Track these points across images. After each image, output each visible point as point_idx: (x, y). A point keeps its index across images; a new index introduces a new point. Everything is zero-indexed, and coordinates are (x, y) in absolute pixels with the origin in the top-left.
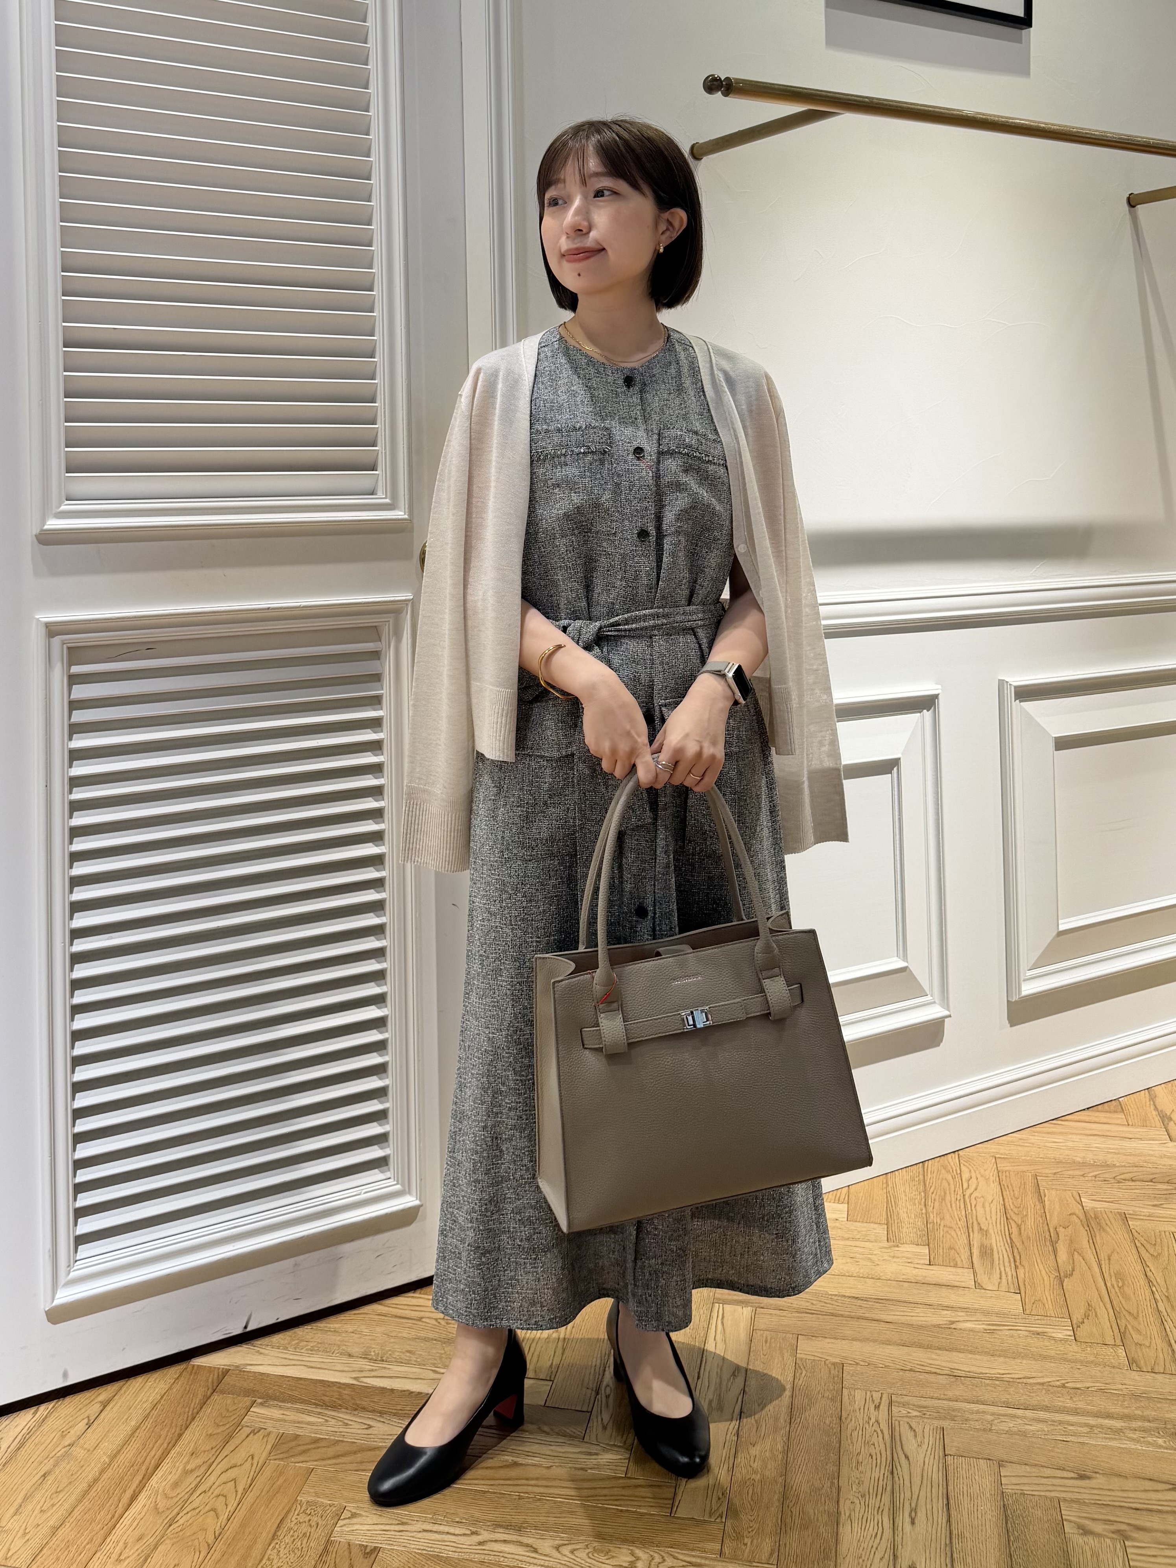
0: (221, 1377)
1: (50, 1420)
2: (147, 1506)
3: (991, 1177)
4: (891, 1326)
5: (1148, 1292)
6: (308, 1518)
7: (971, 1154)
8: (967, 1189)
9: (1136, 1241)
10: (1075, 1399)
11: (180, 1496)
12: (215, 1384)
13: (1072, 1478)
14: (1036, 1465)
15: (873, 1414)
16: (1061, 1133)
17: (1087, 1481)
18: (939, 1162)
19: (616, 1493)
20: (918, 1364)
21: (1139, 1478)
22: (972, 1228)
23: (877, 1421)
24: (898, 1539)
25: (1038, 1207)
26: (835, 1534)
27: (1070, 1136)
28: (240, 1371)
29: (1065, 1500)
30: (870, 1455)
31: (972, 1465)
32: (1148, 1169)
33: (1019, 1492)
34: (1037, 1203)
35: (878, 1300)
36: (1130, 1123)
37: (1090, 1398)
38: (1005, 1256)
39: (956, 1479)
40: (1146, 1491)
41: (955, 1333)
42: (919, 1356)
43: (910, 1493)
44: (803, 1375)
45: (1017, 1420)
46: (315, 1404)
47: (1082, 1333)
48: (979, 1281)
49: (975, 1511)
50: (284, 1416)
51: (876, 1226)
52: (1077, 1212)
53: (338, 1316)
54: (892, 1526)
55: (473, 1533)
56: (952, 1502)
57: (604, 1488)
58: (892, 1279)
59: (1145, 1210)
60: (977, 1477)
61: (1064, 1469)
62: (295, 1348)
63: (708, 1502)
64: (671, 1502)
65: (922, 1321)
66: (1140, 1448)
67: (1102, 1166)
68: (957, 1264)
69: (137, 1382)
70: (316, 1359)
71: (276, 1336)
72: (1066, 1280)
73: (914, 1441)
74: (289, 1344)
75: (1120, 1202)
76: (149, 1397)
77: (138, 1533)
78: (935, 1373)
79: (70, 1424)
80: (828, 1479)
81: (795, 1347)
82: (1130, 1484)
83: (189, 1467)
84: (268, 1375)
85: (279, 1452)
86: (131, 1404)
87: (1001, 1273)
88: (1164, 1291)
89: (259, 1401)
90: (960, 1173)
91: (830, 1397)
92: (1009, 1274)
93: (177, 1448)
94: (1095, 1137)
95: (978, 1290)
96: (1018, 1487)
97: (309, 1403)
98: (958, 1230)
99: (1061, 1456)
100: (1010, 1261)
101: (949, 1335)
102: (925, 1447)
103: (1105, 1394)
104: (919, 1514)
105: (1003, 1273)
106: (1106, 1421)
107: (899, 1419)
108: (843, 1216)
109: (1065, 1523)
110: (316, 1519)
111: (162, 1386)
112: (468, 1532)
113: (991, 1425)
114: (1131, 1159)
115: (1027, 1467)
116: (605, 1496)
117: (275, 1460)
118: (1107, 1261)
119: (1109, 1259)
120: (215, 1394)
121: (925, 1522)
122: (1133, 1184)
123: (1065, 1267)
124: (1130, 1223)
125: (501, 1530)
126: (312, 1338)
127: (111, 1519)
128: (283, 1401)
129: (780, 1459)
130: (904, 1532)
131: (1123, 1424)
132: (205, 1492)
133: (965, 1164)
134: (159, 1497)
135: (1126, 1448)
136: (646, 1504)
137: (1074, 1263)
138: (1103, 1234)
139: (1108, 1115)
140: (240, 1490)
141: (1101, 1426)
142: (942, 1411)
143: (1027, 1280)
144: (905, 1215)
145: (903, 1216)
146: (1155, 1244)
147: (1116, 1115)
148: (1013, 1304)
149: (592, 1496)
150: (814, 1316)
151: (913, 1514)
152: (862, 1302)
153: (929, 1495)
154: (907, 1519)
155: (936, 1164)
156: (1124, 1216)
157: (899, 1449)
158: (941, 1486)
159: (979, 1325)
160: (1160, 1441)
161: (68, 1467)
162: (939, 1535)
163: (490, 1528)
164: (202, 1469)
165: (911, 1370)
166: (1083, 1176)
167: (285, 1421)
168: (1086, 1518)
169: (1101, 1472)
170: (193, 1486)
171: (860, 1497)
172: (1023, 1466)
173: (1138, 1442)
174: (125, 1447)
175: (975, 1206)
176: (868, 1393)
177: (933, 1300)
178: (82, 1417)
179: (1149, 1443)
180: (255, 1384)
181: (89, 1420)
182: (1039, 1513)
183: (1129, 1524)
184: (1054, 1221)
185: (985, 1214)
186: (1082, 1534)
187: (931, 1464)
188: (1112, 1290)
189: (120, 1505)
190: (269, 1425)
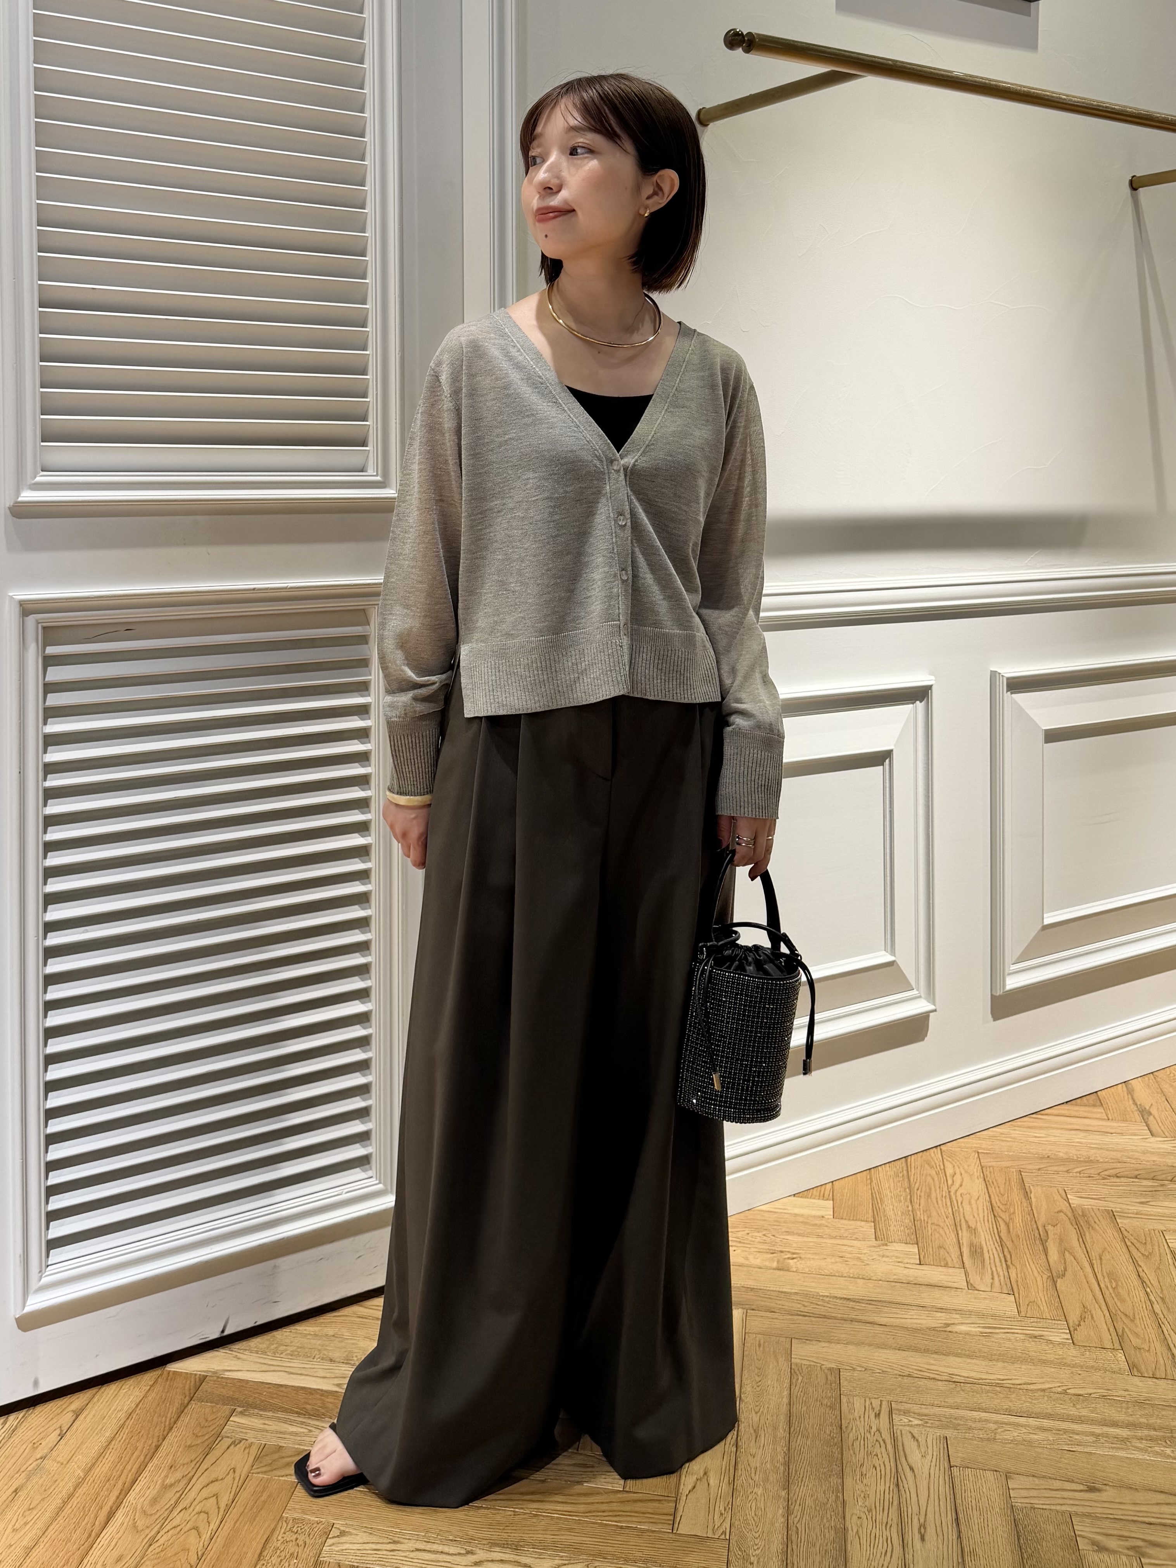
0: (198, 1384)
1: (20, 1430)
2: (125, 1524)
3: (975, 1173)
4: (885, 1329)
5: (1142, 1294)
6: (295, 1537)
7: (953, 1149)
8: (953, 1184)
9: (1126, 1240)
10: (1078, 1407)
11: (159, 1514)
12: (192, 1392)
13: (1081, 1491)
14: (1044, 1477)
15: (874, 1423)
16: (1041, 1128)
17: (1098, 1494)
18: (922, 1157)
19: (615, 1508)
20: (916, 1370)
21: (1150, 1490)
22: (960, 1226)
23: (878, 1430)
24: (909, 1557)
25: (1025, 1205)
26: (843, 1552)
27: (1051, 1131)
28: (218, 1377)
29: (1077, 1514)
30: (874, 1466)
31: (979, 1477)
32: (1132, 1165)
33: (1029, 1506)
34: (1024, 1200)
35: (871, 1302)
36: (1110, 1118)
37: (1093, 1405)
38: (996, 1256)
39: (963, 1491)
40: (1158, 1504)
41: (951, 1337)
42: (916, 1361)
43: (918, 1507)
44: (800, 1381)
45: (1021, 1428)
46: (297, 1413)
47: (1078, 1336)
48: (971, 1282)
49: (986, 1526)
50: (266, 1427)
51: (863, 1223)
52: (1064, 1209)
53: (317, 1318)
54: (901, 1543)
55: (468, 1552)
56: (961, 1516)
57: (602, 1503)
58: (883, 1279)
59: (1133, 1208)
60: (984, 1490)
61: (1073, 1482)
62: (274, 1353)
63: (711, 1517)
64: (672, 1518)
65: (916, 1324)
66: (1148, 1458)
67: (1086, 1162)
68: (947, 1263)
69: (111, 1389)
70: (296, 1364)
71: (253, 1340)
72: (1059, 1280)
73: (917, 1452)
74: (268, 1348)
75: (1106, 1199)
76: (123, 1405)
77: (116, 1554)
78: (934, 1379)
79: (42, 1435)
80: (833, 1493)
81: (789, 1352)
82: (1140, 1497)
83: (168, 1481)
84: (247, 1382)
85: (261, 1465)
86: (105, 1413)
87: (992, 1272)
88: (1159, 1293)
89: (239, 1409)
90: (944, 1169)
91: (829, 1404)
92: (1001, 1273)
93: (155, 1461)
94: (1077, 1132)
95: (970, 1291)
96: (1027, 1501)
97: (292, 1412)
98: (946, 1228)
99: (1069, 1468)
100: (1001, 1261)
101: (945, 1338)
102: (929, 1457)
103: (1108, 1401)
104: (928, 1530)
105: (995, 1273)
106: (1112, 1430)
107: (900, 1428)
108: (828, 1213)
109: (1078, 1538)
110: (303, 1538)
111: (137, 1393)
112: (463, 1551)
113: (995, 1434)
114: (1114, 1155)
115: (1035, 1479)
116: (603, 1512)
117: (258, 1473)
118: (1099, 1261)
119: (1101, 1259)
120: (192, 1402)
121: (935, 1539)
122: (1118, 1180)
123: (1057, 1267)
124: (1118, 1220)
125: (497, 1549)
126: (292, 1342)
127: (88, 1538)
128: (264, 1410)
129: (782, 1471)
130: (915, 1549)
131: (1129, 1433)
132: (185, 1508)
133: (949, 1159)
134: (137, 1514)
135: (1134, 1458)
136: (648, 1520)
137: (1065, 1263)
138: (1092, 1232)
139: (1087, 1109)
140: (223, 1506)
141: (1107, 1435)
142: (943, 1419)
143: (1020, 1280)
144: (892, 1212)
145: (890, 1213)
146: (1146, 1243)
147: (1096, 1110)
148: (1007, 1305)
149: (590, 1512)
150: (807, 1318)
151: (922, 1528)
152: (854, 1304)
153: (937, 1509)
154: (917, 1536)
155: (919, 1159)
156: (1111, 1213)
157: (903, 1460)
158: (948, 1499)
159: (974, 1327)
160: (1168, 1451)
161: (40, 1482)
162: (950, 1552)
163: (487, 1547)
164: (182, 1484)
165: (909, 1376)
166: (1067, 1171)
167: (267, 1431)
168: (1098, 1533)
169: (1111, 1484)
170: (172, 1502)
171: (867, 1513)
172: (1031, 1478)
173: (1146, 1451)
174: (100, 1459)
175: (962, 1203)
176: (867, 1400)
177: (926, 1302)
178: (52, 1428)
179: (1157, 1454)
180: (233, 1392)
181: (61, 1431)
182: (1051, 1528)
183: (1144, 1540)
184: (1042, 1219)
185: (972, 1211)
186: (1097, 1551)
187: (937, 1476)
188: (1107, 1293)
189: (97, 1523)
190: (251, 1436)
